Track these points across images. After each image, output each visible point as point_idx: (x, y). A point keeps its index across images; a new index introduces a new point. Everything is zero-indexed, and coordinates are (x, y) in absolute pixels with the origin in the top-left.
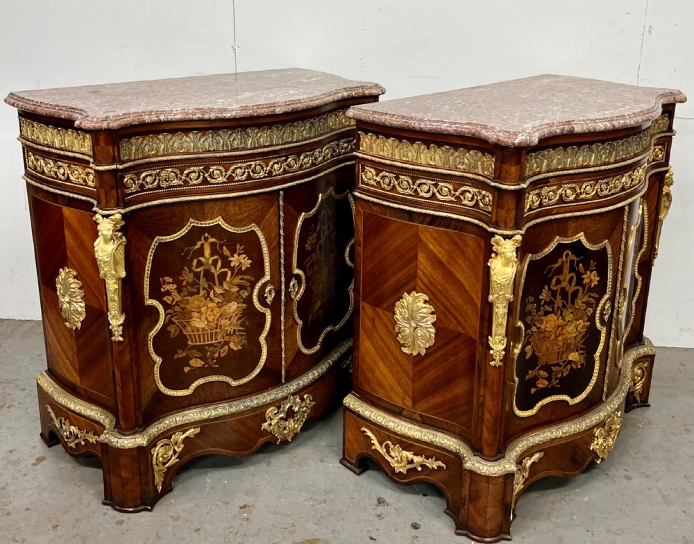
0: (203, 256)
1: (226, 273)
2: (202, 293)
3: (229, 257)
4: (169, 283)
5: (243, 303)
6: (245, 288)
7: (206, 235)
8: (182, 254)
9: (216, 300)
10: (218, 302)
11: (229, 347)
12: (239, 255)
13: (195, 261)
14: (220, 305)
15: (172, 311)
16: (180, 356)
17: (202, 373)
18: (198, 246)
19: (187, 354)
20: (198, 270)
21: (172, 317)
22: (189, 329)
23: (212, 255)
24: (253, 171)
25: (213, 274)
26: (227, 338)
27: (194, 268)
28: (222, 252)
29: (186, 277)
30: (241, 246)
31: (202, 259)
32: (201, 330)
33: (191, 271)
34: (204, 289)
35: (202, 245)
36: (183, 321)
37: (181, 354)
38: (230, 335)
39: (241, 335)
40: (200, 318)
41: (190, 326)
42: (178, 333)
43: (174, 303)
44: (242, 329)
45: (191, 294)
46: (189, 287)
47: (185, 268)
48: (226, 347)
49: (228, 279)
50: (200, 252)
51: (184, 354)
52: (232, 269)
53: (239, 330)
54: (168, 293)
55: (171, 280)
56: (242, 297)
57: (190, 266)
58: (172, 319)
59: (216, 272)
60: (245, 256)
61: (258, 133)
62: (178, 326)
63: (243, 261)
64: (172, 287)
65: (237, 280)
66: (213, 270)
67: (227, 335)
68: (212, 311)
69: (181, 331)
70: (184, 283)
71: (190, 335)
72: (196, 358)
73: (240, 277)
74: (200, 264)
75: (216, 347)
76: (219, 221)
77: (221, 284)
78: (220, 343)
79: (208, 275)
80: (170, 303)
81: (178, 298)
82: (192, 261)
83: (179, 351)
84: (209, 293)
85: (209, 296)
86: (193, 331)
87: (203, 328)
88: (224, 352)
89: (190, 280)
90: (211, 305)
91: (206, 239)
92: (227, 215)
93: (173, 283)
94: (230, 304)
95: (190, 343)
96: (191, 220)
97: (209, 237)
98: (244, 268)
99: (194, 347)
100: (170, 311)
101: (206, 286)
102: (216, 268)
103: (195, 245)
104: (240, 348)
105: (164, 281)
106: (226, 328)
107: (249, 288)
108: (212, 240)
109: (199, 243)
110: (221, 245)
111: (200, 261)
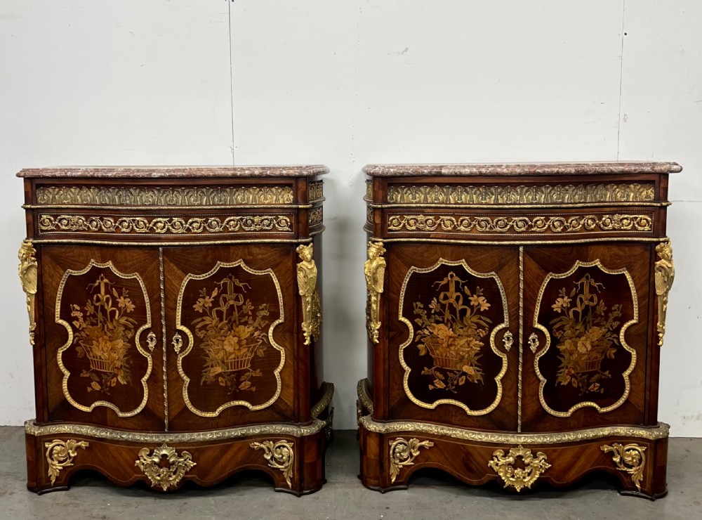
0: (100, 293)
1: (114, 312)
2: (100, 325)
3: (117, 299)
4: (77, 310)
5: (128, 342)
6: (130, 329)
7: (102, 275)
8: (87, 288)
9: (109, 334)
10: (110, 337)
11: (117, 380)
12: (125, 298)
13: (95, 296)
14: (111, 339)
15: (79, 335)
16: (85, 376)
17: (99, 396)
18: (97, 284)
19: (90, 376)
20: (97, 304)
21: (79, 340)
22: (91, 354)
23: (106, 294)
24: (136, 225)
25: (107, 311)
26: (116, 371)
27: (94, 302)
28: (112, 293)
29: (89, 308)
30: (126, 289)
31: (99, 295)
32: (99, 358)
33: (92, 304)
34: (101, 322)
35: (100, 283)
36: (88, 346)
37: (85, 374)
38: (117, 368)
39: (127, 372)
40: (98, 347)
41: (92, 351)
42: (83, 355)
43: (81, 329)
44: (127, 366)
45: (93, 324)
46: (91, 318)
47: (89, 300)
48: (115, 379)
49: (117, 317)
50: (98, 290)
51: (88, 375)
52: (119, 309)
53: (125, 366)
54: (76, 319)
55: (78, 308)
56: (127, 337)
57: (92, 300)
58: (80, 342)
59: (109, 308)
60: (129, 300)
61: (139, 192)
62: (83, 349)
63: (127, 304)
64: (79, 315)
65: (123, 321)
66: (106, 307)
68: (106, 343)
69: (86, 354)
70: (88, 314)
71: (92, 360)
72: (96, 381)
73: (126, 318)
74: (98, 300)
75: (108, 376)
76: (110, 264)
77: (112, 321)
78: (111, 373)
79: (104, 311)
80: (78, 327)
81: (84, 325)
82: (93, 296)
83: (84, 372)
84: (104, 326)
85: (103, 329)
86: (94, 357)
87: (100, 356)
88: (113, 383)
89: (92, 312)
90: (105, 337)
91: (102, 279)
92: (115, 260)
93: (81, 311)
94: (118, 341)
95: (91, 366)
96: (92, 260)
97: (104, 277)
98: (128, 311)
99: (95, 371)
100: (77, 334)
101: (102, 320)
102: (108, 305)
103: (95, 282)
104: (125, 383)
105: (74, 308)
106: (115, 362)
107: (133, 330)
108: (106, 280)
109: (98, 281)
110: (112, 287)
111: (98, 297)
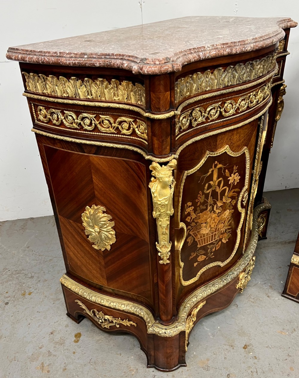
0: (212, 180)
1: (225, 190)
2: (209, 208)
3: (229, 177)
4: (189, 207)
5: (232, 209)
6: (234, 198)
7: (216, 162)
8: (199, 182)
9: (217, 211)
11: (222, 242)
12: (234, 174)
13: (207, 185)
14: (219, 214)
15: (190, 227)
16: (192, 257)
17: (204, 263)
18: (210, 172)
19: (197, 254)
20: (208, 192)
21: (190, 231)
22: (199, 236)
23: (218, 178)
25: (218, 192)
26: (221, 237)
27: (205, 191)
28: (225, 174)
29: (200, 199)
30: (236, 166)
31: (211, 182)
32: (206, 235)
33: (203, 193)
34: (210, 205)
35: (213, 171)
36: (196, 232)
38: (223, 233)
39: (229, 232)
40: (206, 227)
41: (200, 234)
42: (192, 241)
43: (192, 220)
44: (230, 227)
45: (202, 211)
46: (201, 206)
47: (200, 192)
48: (220, 242)
49: (226, 194)
51: (195, 255)
52: (229, 186)
53: (228, 229)
54: (189, 214)
55: (191, 204)
56: (232, 205)
57: (203, 190)
58: (190, 233)
59: (219, 190)
60: (237, 174)
62: (193, 236)
63: (236, 178)
64: (191, 209)
65: (231, 194)
66: (217, 189)
67: (221, 234)
68: (214, 220)
69: (194, 239)
70: (199, 204)
71: (199, 241)
72: (201, 255)
73: (233, 190)
74: (210, 186)
75: (214, 244)
76: (226, 149)
77: (221, 199)
78: (216, 241)
79: (214, 194)
80: (189, 222)
81: (194, 216)
82: (205, 186)
83: (192, 254)
84: (213, 207)
85: (213, 209)
86: (201, 237)
87: (208, 233)
88: (218, 246)
89: (202, 201)
90: (214, 216)
91: (215, 166)
92: (231, 143)
93: (192, 206)
94: (225, 212)
95: (198, 246)
96: (208, 152)
97: (218, 164)
98: (235, 184)
99: (201, 248)
101: (212, 202)
102: (219, 188)
103: (208, 172)
104: (227, 240)
105: (187, 206)
106: (221, 230)
107: (236, 198)
108: (219, 166)
109: (210, 170)
110: (225, 169)
111: (210, 185)
